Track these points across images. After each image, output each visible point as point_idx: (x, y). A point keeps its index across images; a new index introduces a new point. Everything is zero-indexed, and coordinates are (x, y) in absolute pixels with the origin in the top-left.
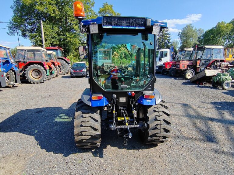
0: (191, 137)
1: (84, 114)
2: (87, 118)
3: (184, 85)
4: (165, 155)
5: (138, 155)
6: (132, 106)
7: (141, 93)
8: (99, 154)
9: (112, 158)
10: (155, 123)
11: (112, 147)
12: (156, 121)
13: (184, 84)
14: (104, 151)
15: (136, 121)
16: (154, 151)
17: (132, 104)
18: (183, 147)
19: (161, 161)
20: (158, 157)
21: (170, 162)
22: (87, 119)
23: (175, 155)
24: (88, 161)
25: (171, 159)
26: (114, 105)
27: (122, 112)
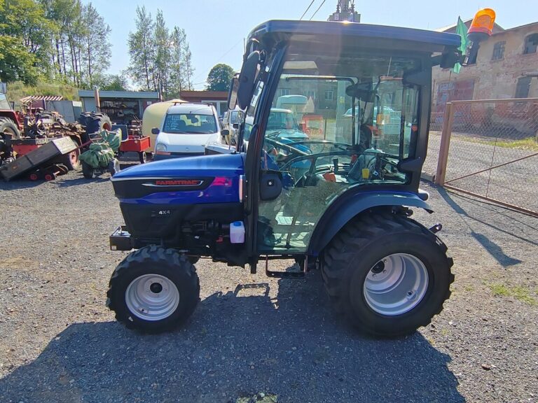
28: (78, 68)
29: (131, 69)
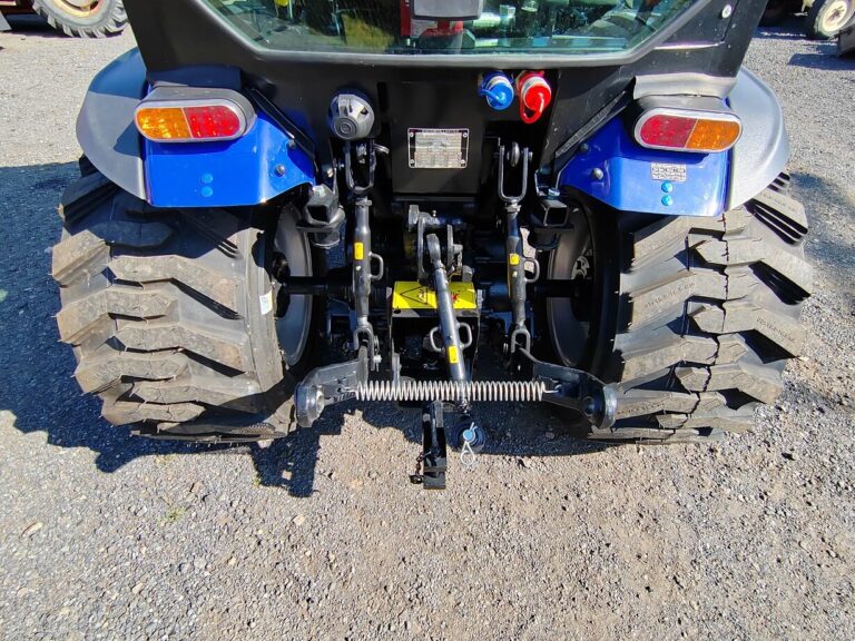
0: (837, 388)
1: (124, 258)
2: (147, 292)
3: (802, 69)
4: (672, 507)
5: (512, 495)
6: (515, 206)
7: (614, 91)
8: (293, 470)
9: (361, 505)
10: (673, 349)
11: (373, 424)
12: (682, 334)
13: (798, 60)
14: (321, 453)
15: (527, 324)
16: (607, 470)
17: (513, 189)
18: (789, 457)
19: (646, 546)
20: (630, 516)
21: (704, 562)
22: (145, 301)
23: (736, 510)
24: (222, 513)
25: (710, 539)
26: (362, 195)
27: (427, 256)
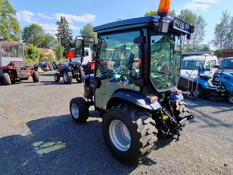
4: (186, 140)
5: (174, 149)
6: (170, 103)
8: (150, 162)
9: (163, 160)
14: (149, 158)
19: (189, 145)
20: (185, 143)
21: (194, 143)
22: (149, 126)
25: (192, 141)
28: (189, 43)
29: (213, 41)
